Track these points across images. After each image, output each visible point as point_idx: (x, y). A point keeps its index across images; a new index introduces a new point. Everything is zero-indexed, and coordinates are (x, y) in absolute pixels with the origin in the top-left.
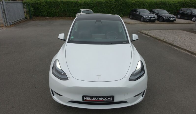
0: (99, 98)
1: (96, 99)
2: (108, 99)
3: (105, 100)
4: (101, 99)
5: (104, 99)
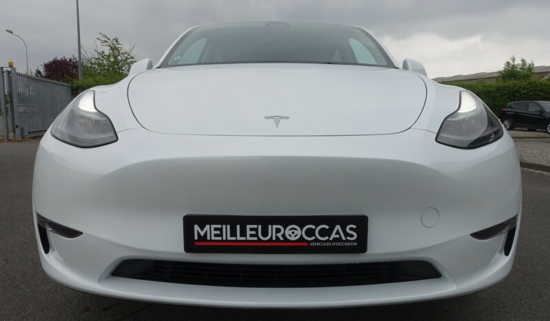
0: (278, 231)
1: (265, 233)
2: (334, 235)
3: (317, 240)
4: (293, 238)
5: (310, 233)
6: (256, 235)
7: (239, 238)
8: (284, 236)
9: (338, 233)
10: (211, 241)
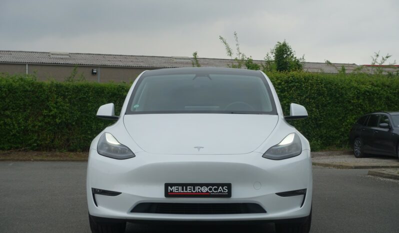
0: (199, 189)
3: (213, 192)
4: (204, 191)
6: (191, 190)
7: (185, 191)
8: (201, 190)
9: (220, 189)
10: (175, 192)
